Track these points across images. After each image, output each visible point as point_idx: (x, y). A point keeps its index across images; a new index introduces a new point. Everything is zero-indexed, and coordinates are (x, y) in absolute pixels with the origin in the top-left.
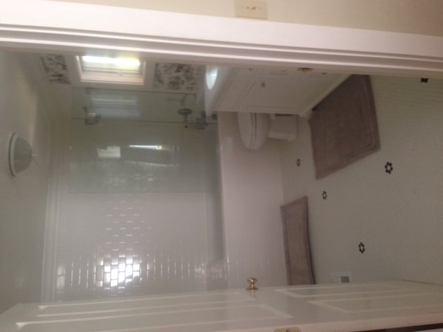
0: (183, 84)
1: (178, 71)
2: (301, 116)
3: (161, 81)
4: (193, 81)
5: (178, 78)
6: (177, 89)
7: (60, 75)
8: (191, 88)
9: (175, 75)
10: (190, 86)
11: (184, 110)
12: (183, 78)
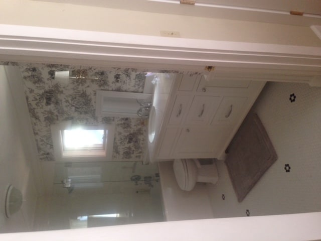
0: (133, 153)
1: (129, 142)
2: (218, 159)
3: (118, 152)
4: (140, 150)
5: (129, 148)
6: (129, 158)
7: (48, 154)
8: (139, 157)
9: (127, 145)
10: (138, 155)
11: (135, 176)
12: (133, 148)
